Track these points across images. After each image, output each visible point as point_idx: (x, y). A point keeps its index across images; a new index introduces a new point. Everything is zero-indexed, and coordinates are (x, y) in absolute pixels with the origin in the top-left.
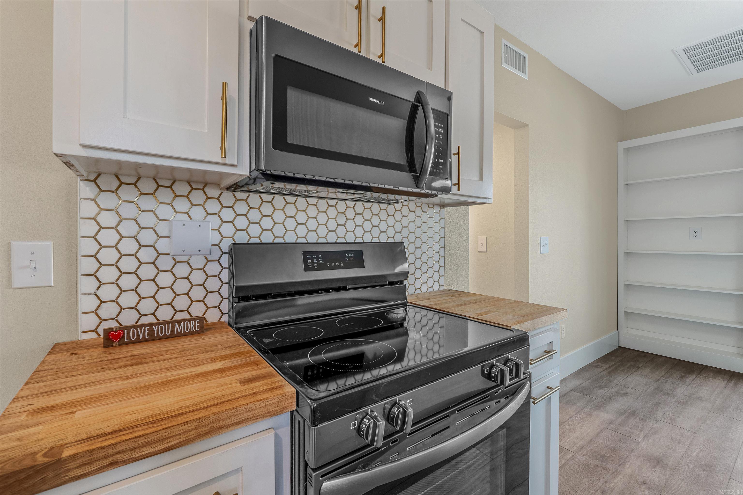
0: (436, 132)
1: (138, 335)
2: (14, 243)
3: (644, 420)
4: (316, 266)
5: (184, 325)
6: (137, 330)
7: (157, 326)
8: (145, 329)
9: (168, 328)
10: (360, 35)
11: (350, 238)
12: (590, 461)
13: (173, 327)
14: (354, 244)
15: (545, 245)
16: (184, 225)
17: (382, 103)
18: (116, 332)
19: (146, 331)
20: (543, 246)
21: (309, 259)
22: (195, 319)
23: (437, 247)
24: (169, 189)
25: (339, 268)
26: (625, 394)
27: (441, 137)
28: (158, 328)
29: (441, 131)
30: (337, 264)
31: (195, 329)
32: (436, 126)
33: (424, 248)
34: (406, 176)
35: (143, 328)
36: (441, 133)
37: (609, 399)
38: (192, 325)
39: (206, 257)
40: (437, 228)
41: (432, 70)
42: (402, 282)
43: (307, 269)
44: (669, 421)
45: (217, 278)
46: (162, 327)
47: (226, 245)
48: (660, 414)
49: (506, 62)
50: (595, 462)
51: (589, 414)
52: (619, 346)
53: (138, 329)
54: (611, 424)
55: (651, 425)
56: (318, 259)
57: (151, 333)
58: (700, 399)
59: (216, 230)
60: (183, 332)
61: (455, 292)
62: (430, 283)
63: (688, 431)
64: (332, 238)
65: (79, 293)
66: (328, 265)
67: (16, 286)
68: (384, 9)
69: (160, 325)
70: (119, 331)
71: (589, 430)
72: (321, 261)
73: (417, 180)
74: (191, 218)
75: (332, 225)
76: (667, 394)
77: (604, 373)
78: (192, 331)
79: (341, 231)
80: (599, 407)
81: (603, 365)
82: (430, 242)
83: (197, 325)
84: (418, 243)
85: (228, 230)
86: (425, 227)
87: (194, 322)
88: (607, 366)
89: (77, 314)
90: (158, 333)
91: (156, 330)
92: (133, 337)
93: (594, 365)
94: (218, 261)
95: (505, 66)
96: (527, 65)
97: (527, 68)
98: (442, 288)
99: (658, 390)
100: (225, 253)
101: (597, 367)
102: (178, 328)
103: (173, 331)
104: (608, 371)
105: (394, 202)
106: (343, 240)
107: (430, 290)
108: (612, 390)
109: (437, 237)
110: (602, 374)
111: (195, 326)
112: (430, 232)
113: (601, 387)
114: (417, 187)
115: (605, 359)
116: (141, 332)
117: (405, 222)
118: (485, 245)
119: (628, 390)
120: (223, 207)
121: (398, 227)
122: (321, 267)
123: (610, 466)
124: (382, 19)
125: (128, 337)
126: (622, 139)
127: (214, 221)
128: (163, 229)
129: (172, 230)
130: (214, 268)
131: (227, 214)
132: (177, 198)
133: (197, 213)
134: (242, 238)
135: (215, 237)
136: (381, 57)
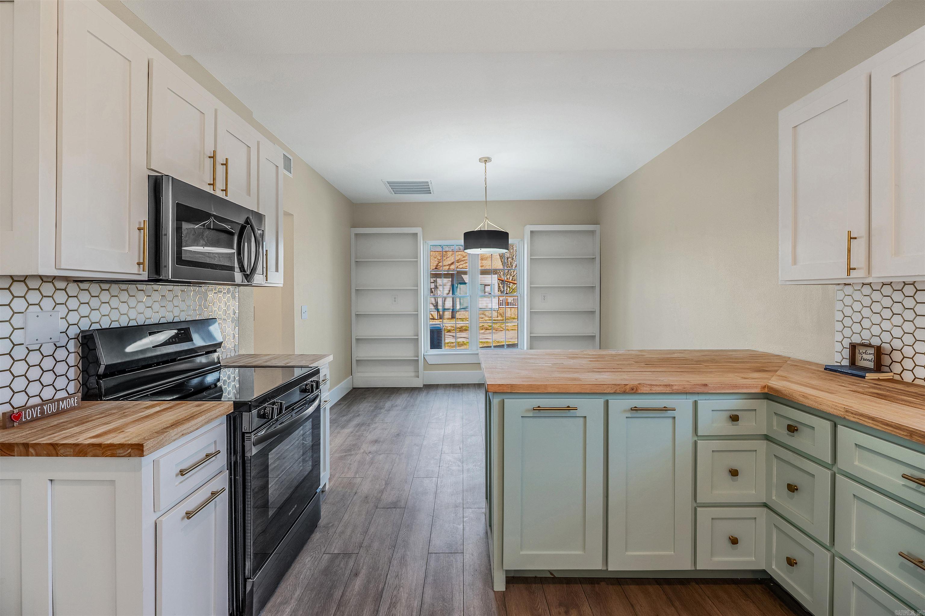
1: (32, 415)
3: (369, 425)
5: (66, 402)
6: (32, 411)
7: (46, 405)
8: (37, 409)
9: (55, 406)
10: (214, 180)
12: (342, 454)
13: (58, 405)
14: (185, 323)
15: (305, 312)
16: (38, 316)
18: (17, 414)
19: (39, 411)
20: (303, 313)
22: (74, 396)
24: (23, 283)
26: (359, 415)
28: (47, 407)
30: (174, 340)
31: (74, 404)
35: (36, 408)
37: (349, 421)
38: (72, 402)
39: (55, 344)
41: (250, 196)
42: (215, 351)
44: (382, 422)
45: (64, 362)
46: (50, 405)
47: (73, 331)
48: (377, 419)
50: (345, 454)
51: (338, 433)
52: (353, 388)
53: (33, 409)
54: (351, 433)
55: (372, 426)
57: (42, 412)
58: (396, 406)
59: (64, 318)
60: (65, 409)
61: (249, 356)
63: (390, 423)
68: (226, 159)
69: (49, 404)
70: (18, 412)
71: (340, 441)
73: (248, 278)
74: (42, 309)
76: (381, 408)
77: (345, 407)
78: (72, 406)
80: (343, 427)
81: (344, 402)
83: (76, 401)
85: (73, 318)
87: (73, 399)
88: (346, 403)
90: (47, 411)
91: (45, 409)
92: (29, 417)
93: (338, 404)
94: (65, 347)
96: (292, 166)
97: (291, 168)
98: (236, 354)
99: (376, 408)
100: (71, 339)
101: (340, 404)
102: (63, 405)
103: (58, 408)
104: (347, 405)
107: (229, 356)
108: (351, 415)
110: (344, 408)
111: (74, 402)
113: (344, 416)
115: (344, 399)
116: (34, 411)
119: (360, 413)
120: (69, 297)
123: (353, 453)
124: (225, 164)
125: (25, 417)
126: (354, 226)
127: (62, 311)
128: (17, 321)
129: (25, 322)
130: (61, 354)
131: (73, 303)
132: (30, 291)
133: (47, 304)
134: (85, 325)
135: (63, 325)
136: (225, 190)
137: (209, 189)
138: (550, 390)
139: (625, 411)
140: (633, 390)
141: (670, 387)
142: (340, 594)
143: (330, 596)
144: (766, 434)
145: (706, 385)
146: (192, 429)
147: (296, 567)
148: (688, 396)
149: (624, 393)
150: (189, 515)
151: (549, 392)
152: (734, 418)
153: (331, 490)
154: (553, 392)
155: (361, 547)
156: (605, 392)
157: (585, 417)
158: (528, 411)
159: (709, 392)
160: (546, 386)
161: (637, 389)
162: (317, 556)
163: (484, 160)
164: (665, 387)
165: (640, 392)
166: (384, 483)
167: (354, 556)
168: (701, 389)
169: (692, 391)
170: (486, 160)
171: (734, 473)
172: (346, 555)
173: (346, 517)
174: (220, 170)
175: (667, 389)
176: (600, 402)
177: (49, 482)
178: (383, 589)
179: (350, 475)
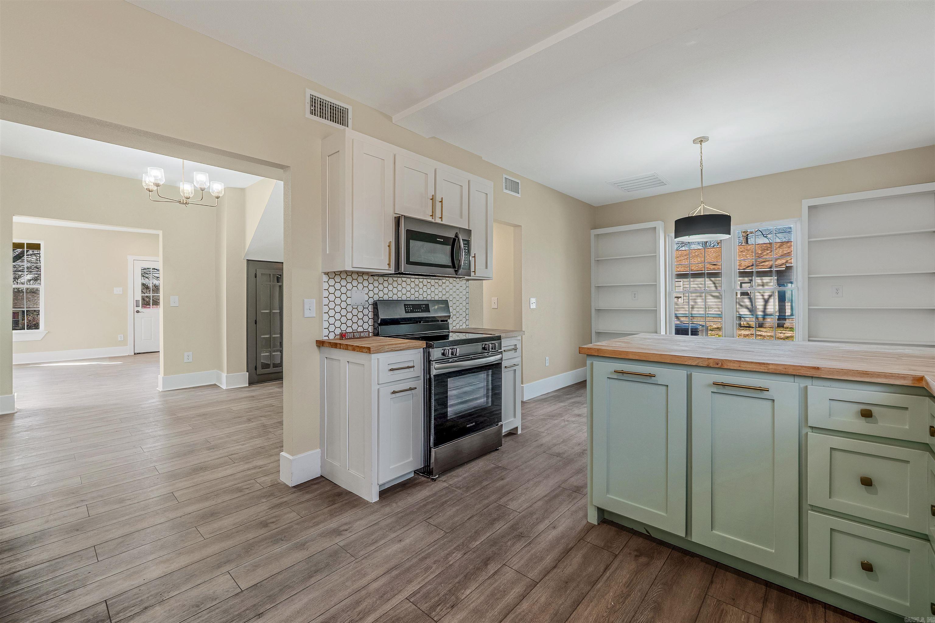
0: (464, 247)
1: (350, 336)
2: (305, 300)
4: (409, 311)
10: (433, 212)
11: (421, 298)
12: (546, 417)
13: (360, 334)
14: (424, 301)
15: (534, 303)
16: (357, 292)
17: (442, 240)
18: (344, 334)
19: (352, 335)
20: (532, 304)
21: (407, 307)
23: (464, 303)
24: (351, 276)
25: (419, 312)
27: (467, 251)
28: (356, 333)
29: (467, 248)
30: (418, 310)
31: (367, 335)
32: (464, 244)
33: (458, 304)
34: (451, 270)
36: (466, 249)
39: (363, 306)
40: (464, 293)
41: (462, 218)
42: (447, 321)
43: (406, 312)
45: (367, 316)
47: (371, 301)
49: (506, 189)
50: (548, 417)
53: (350, 333)
56: (410, 307)
57: (354, 336)
59: (367, 294)
61: (475, 328)
62: (461, 323)
64: (413, 298)
65: (323, 320)
66: (415, 310)
67: (305, 317)
68: (442, 198)
71: (551, 409)
72: (411, 308)
73: (456, 272)
74: (358, 289)
75: (413, 291)
79: (417, 294)
82: (461, 300)
84: (454, 301)
85: (371, 294)
86: (458, 292)
89: (323, 328)
90: (356, 336)
94: (368, 308)
95: (505, 191)
96: (520, 188)
97: (520, 190)
98: (467, 327)
100: (370, 304)
102: (362, 335)
103: (360, 336)
105: (442, 279)
106: (417, 299)
107: (461, 327)
109: (464, 298)
112: (461, 295)
114: (457, 275)
117: (447, 289)
118: (496, 303)
120: (369, 284)
121: (444, 292)
122: (412, 312)
123: (554, 418)
124: (441, 202)
125: (347, 337)
127: (366, 290)
128: (349, 294)
129: (351, 295)
130: (366, 312)
131: (371, 287)
132: (353, 280)
133: (360, 286)
134: (376, 298)
135: (366, 298)
136: (441, 218)
137: (430, 219)
138: (631, 357)
139: (709, 386)
140: (717, 364)
141: (765, 365)
142: (487, 484)
143: (481, 482)
144: (928, 443)
145: (818, 368)
146: (397, 349)
147: (473, 464)
148: (797, 380)
149: (708, 367)
150: (394, 392)
151: (630, 358)
152: (867, 414)
153: (521, 435)
154: (634, 358)
155: (516, 468)
156: (686, 363)
157: (667, 386)
158: (611, 373)
159: (823, 376)
160: (627, 353)
161: (722, 364)
162: (488, 463)
163: (699, 140)
164: (758, 365)
165: (726, 367)
166: (562, 440)
167: (508, 471)
168: (810, 372)
169: (796, 373)
170: (701, 140)
171: (867, 482)
172: (504, 469)
173: (520, 451)
174: (438, 205)
175: (761, 367)
176: (682, 373)
177: (347, 363)
178: (512, 491)
179: (542, 430)
